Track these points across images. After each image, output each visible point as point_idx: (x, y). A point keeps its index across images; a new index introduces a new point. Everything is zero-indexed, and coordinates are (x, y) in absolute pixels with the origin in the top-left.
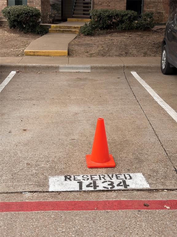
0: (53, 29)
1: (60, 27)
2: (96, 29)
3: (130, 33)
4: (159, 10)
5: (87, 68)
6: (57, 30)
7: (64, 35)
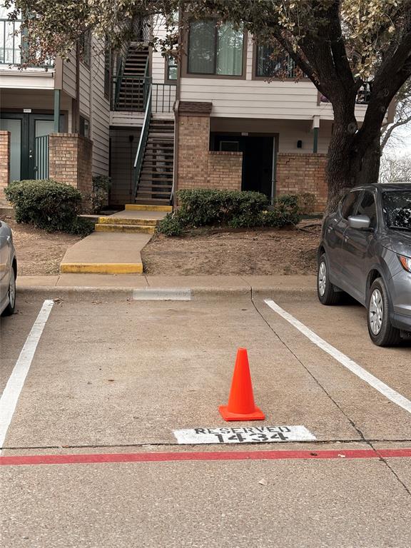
0: (104, 225)
1: (116, 221)
2: (189, 226)
3: (255, 233)
4: (306, 189)
5: (185, 294)
6: (111, 227)
7: (127, 236)
